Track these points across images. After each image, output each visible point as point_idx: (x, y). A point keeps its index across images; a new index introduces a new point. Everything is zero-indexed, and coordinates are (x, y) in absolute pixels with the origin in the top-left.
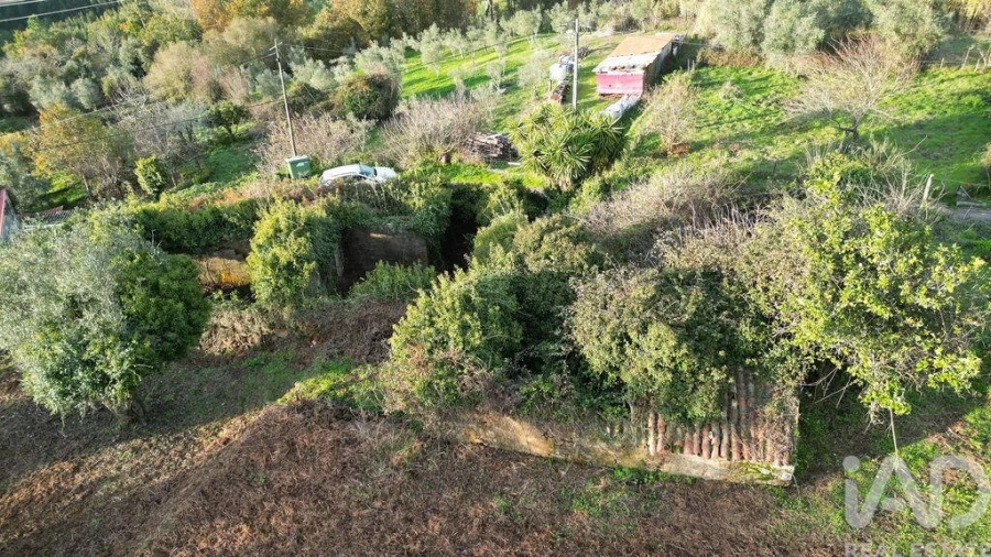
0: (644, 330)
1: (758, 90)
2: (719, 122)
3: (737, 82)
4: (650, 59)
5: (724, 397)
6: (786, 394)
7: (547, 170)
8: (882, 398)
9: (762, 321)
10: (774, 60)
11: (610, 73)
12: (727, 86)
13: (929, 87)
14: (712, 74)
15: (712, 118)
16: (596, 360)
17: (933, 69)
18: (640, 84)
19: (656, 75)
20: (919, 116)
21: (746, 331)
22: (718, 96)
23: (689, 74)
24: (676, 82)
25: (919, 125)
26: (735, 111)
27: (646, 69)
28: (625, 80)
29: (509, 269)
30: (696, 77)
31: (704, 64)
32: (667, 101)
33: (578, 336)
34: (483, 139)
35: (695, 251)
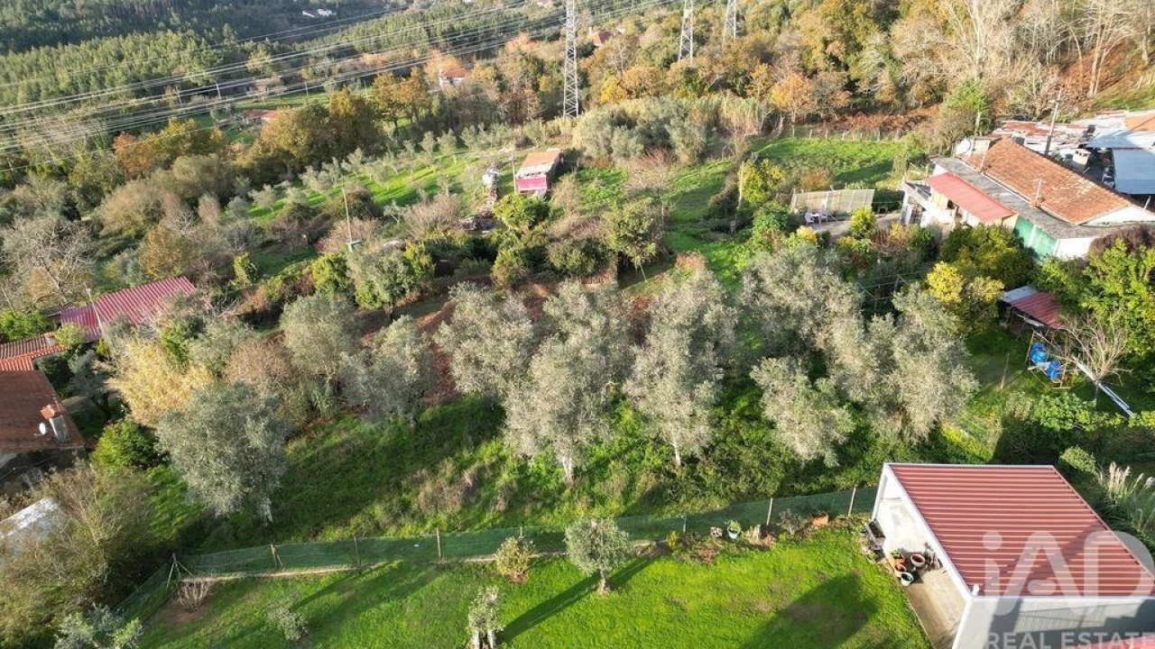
0: (571, 252)
1: (615, 181)
2: (593, 200)
3: (602, 177)
4: (548, 167)
5: (596, 267)
6: (613, 264)
7: (517, 224)
8: (637, 261)
9: (603, 246)
10: (620, 164)
11: (525, 178)
12: (596, 180)
13: (703, 171)
14: (587, 174)
15: (590, 199)
16: (557, 264)
17: (708, 161)
18: (545, 183)
19: (554, 176)
20: (694, 187)
21: (600, 249)
22: (592, 186)
23: (573, 175)
24: (567, 181)
25: (692, 192)
26: (602, 194)
27: (547, 174)
28: (536, 182)
29: (523, 247)
30: (578, 176)
31: (581, 168)
32: (564, 189)
33: (552, 260)
34: (463, 221)
35: (586, 233)
